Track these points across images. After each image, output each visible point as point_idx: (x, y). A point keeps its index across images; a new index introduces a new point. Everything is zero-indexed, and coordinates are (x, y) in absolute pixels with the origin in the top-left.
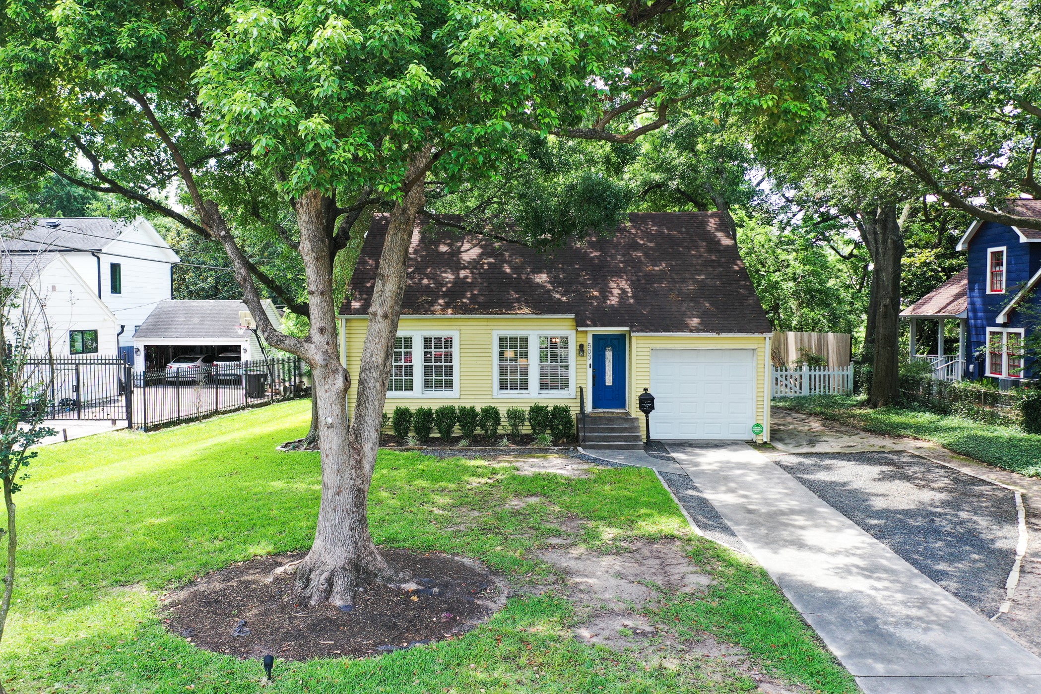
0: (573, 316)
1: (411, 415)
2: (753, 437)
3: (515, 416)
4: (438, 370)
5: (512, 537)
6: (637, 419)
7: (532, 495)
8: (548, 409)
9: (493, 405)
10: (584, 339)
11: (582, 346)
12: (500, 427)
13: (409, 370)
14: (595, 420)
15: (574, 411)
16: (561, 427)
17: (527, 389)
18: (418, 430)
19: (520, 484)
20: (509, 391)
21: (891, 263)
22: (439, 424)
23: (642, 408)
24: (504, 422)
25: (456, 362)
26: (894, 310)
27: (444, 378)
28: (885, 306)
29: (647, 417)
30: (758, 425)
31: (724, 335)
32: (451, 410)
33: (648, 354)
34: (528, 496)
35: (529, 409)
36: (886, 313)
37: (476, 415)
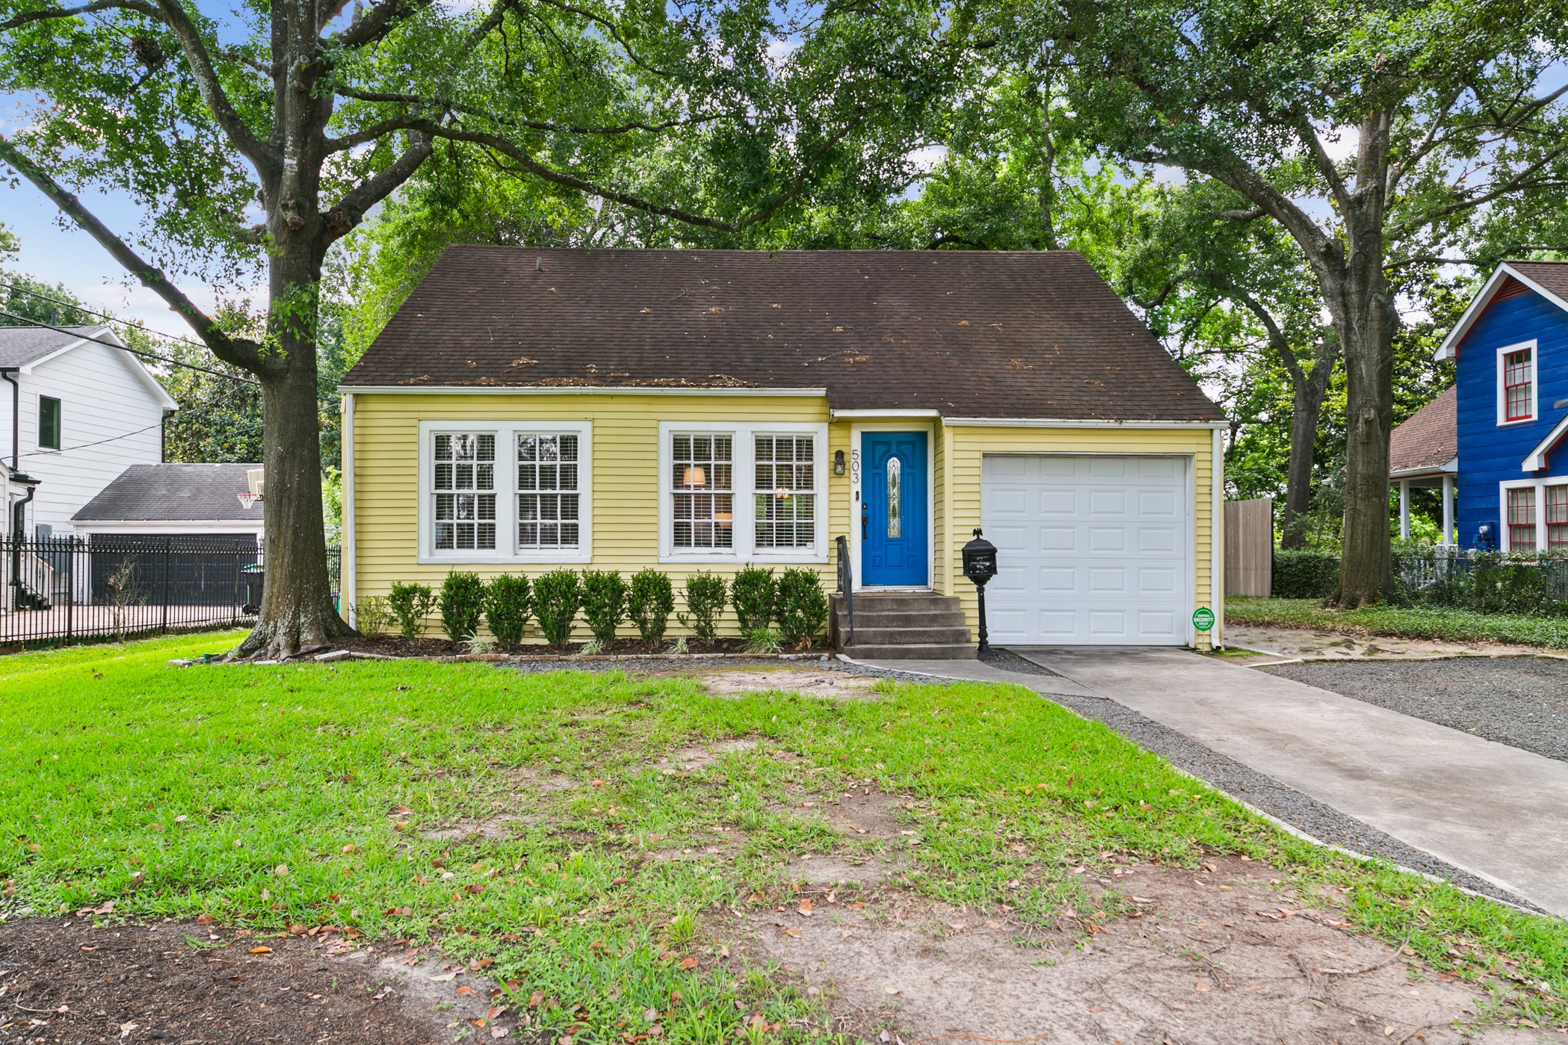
0: (821, 392)
1: (483, 592)
2: (1191, 638)
3: (705, 592)
4: (548, 501)
5: (661, 858)
6: (956, 600)
7: (737, 738)
8: (775, 577)
9: (657, 569)
10: (845, 441)
11: (840, 455)
12: (672, 616)
13: (488, 506)
14: (869, 602)
15: (828, 586)
16: (800, 613)
17: (730, 545)
18: (496, 623)
19: (706, 711)
20: (693, 549)
21: (1376, 345)
22: (540, 608)
23: (969, 570)
24: (680, 603)
25: (584, 487)
26: (1383, 429)
27: (559, 521)
28: (1368, 422)
29: (981, 591)
30: (1204, 611)
31: (1130, 424)
32: (569, 581)
33: (977, 463)
34: (727, 737)
35: (734, 577)
36: (1369, 435)
37: (622, 589)
